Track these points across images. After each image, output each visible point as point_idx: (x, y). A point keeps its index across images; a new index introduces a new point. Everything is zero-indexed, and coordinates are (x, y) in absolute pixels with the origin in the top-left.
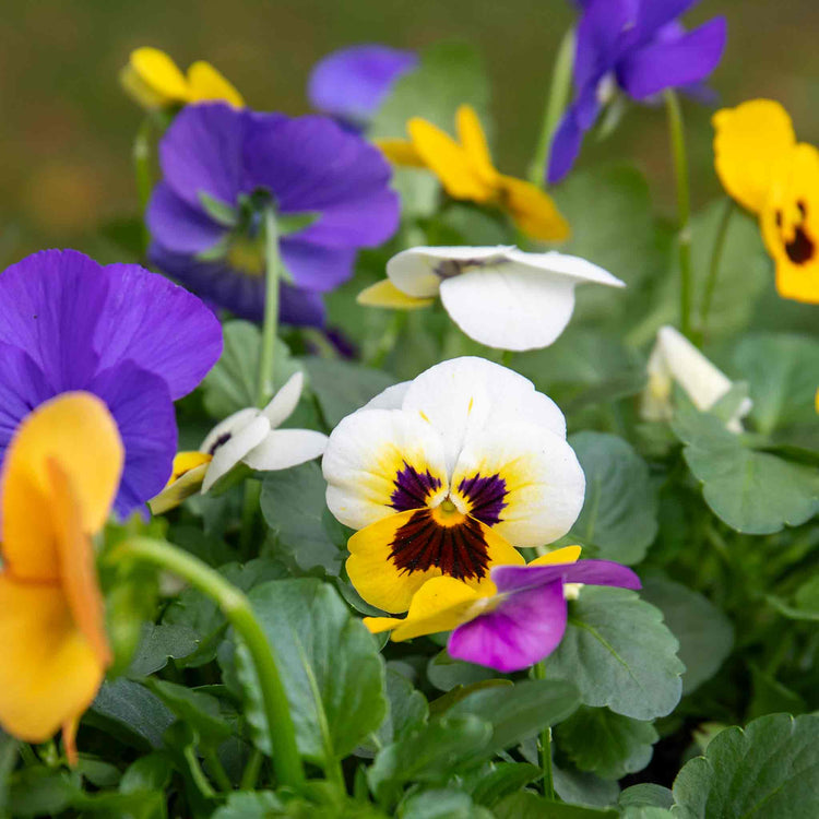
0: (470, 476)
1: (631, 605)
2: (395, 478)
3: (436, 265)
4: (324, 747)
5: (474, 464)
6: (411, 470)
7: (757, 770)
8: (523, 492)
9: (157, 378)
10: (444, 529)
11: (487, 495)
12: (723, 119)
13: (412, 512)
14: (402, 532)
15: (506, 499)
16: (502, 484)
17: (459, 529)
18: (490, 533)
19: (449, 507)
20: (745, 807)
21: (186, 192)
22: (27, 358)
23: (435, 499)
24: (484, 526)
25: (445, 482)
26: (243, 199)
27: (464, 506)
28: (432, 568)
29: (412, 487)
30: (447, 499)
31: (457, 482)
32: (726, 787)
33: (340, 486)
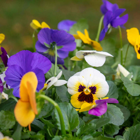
0: (91, 86)
1: (115, 107)
2: (79, 87)
3: (83, 54)
4: (69, 129)
5: (91, 85)
6: (81, 85)
7: (137, 133)
8: (99, 89)
9: (41, 70)
10: (86, 95)
11: (93, 89)
12: (128, 31)
13: (81, 92)
14: (80, 95)
15: (96, 90)
16: (96, 88)
17: (89, 95)
18: (94, 95)
19: (87, 91)
20: (135, 138)
21: (42, 43)
22: (20, 67)
23: (85, 90)
24: (93, 94)
25: (87, 87)
26: (51, 43)
27: (90, 91)
28: (84, 101)
29: (81, 88)
30: (87, 90)
31: (88, 87)
32: (132, 135)
33: (70, 88)
